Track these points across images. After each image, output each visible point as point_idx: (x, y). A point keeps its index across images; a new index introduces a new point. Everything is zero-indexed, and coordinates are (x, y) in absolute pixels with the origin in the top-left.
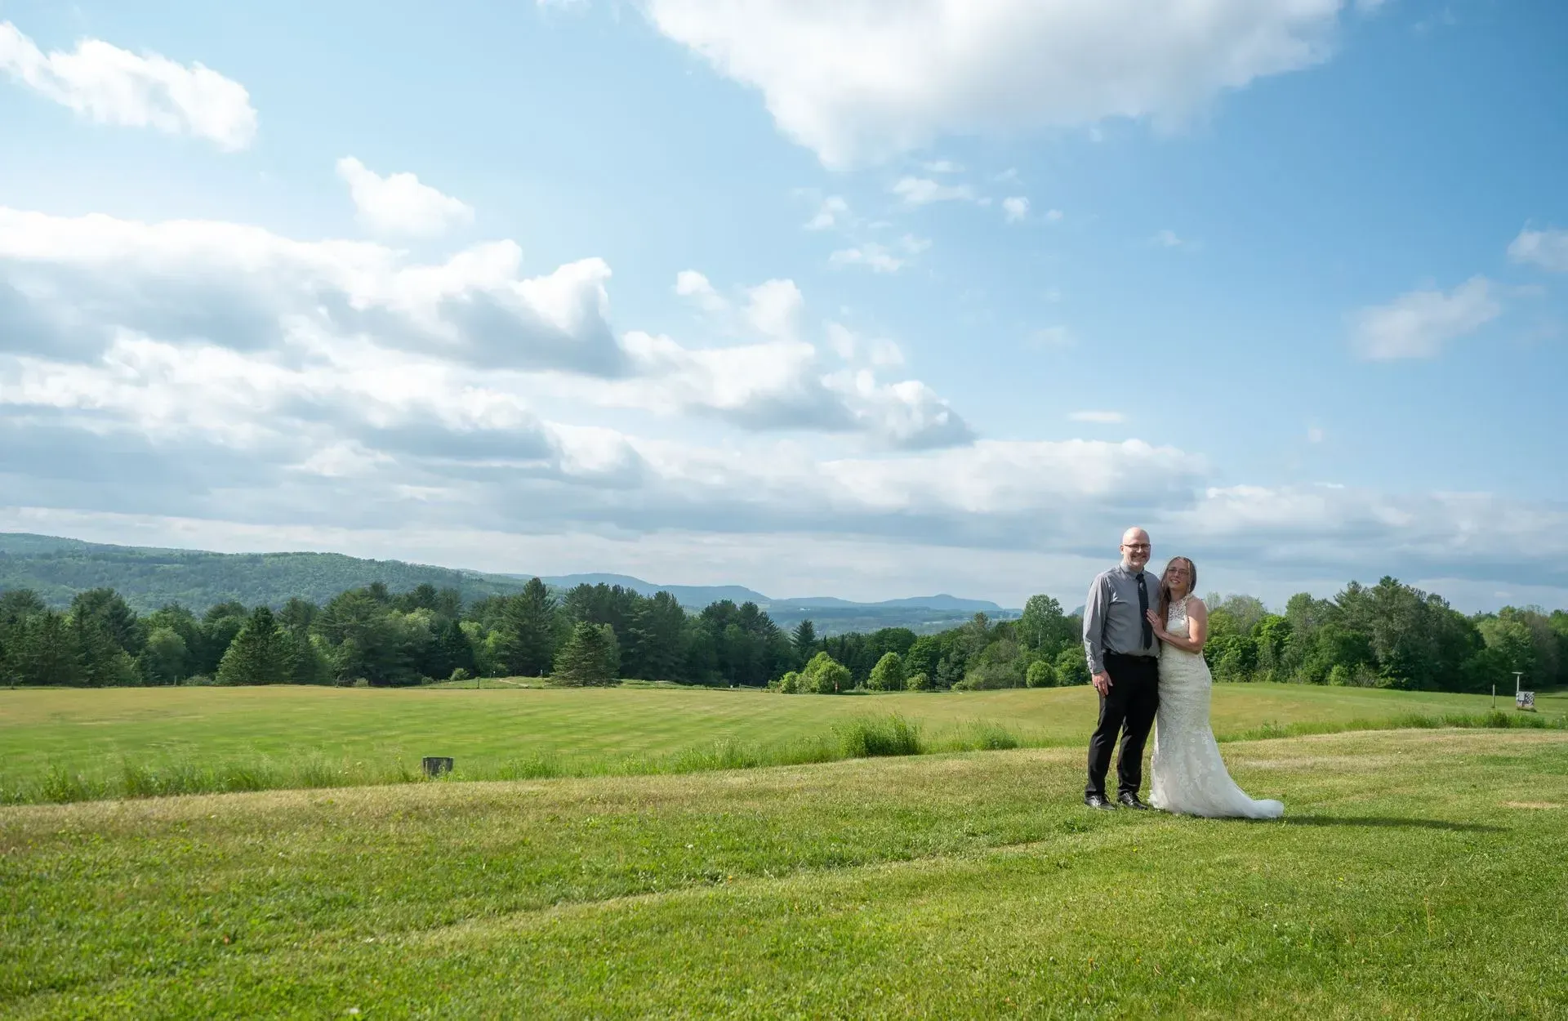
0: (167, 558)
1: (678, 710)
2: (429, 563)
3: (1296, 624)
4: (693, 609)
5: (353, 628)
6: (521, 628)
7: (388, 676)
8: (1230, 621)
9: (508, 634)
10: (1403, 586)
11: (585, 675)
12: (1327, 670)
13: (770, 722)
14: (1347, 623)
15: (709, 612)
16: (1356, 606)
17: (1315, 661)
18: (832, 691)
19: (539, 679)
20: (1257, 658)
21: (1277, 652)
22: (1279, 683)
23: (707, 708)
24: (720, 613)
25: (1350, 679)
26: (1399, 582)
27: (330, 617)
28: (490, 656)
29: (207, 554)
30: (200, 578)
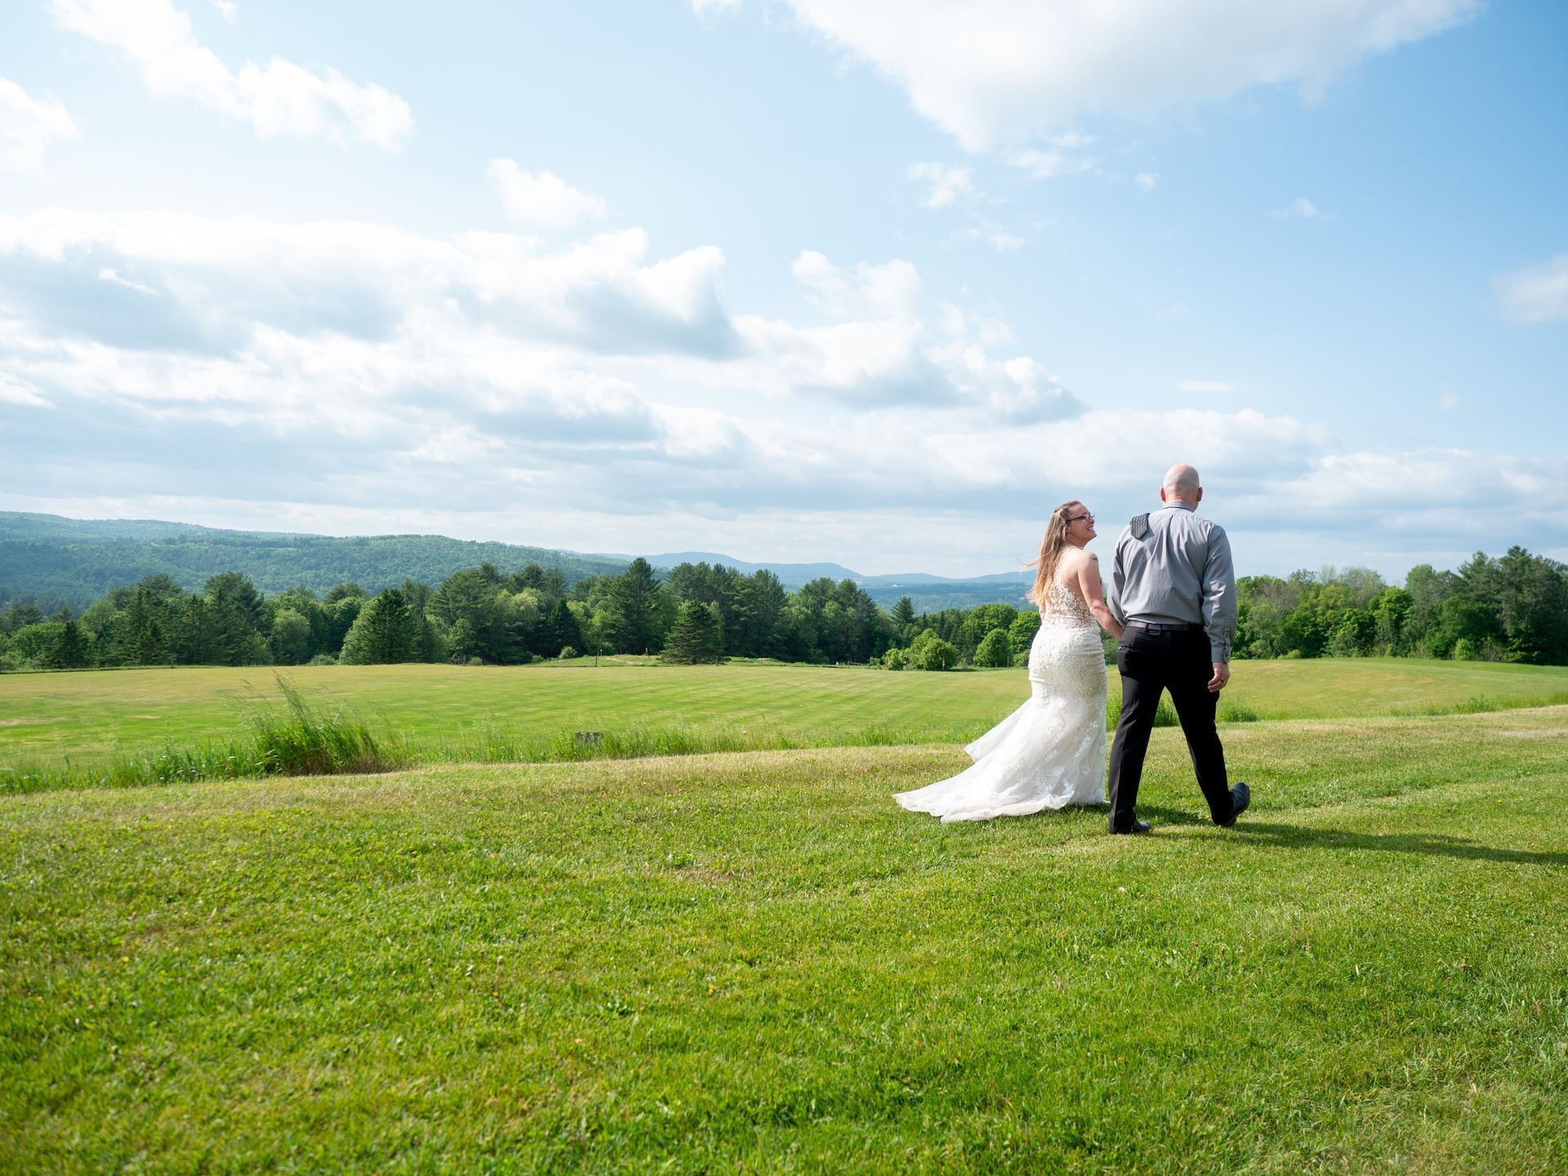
0: (280, 542)
1: (794, 687)
2: (527, 544)
3: (1417, 597)
4: (793, 586)
5: (464, 608)
6: (627, 607)
7: (499, 654)
8: (1346, 595)
9: (613, 613)
10: (1534, 557)
11: (694, 654)
12: (1451, 644)
13: (888, 698)
14: (1472, 595)
15: (808, 590)
16: (1482, 578)
17: (1437, 634)
18: (939, 668)
19: (644, 657)
20: (1375, 633)
21: (1397, 625)
22: (1399, 658)
23: (824, 684)
24: (819, 591)
25: (1476, 652)
26: (1528, 552)
27: (443, 599)
28: (598, 635)
29: (318, 538)
30: (313, 561)
